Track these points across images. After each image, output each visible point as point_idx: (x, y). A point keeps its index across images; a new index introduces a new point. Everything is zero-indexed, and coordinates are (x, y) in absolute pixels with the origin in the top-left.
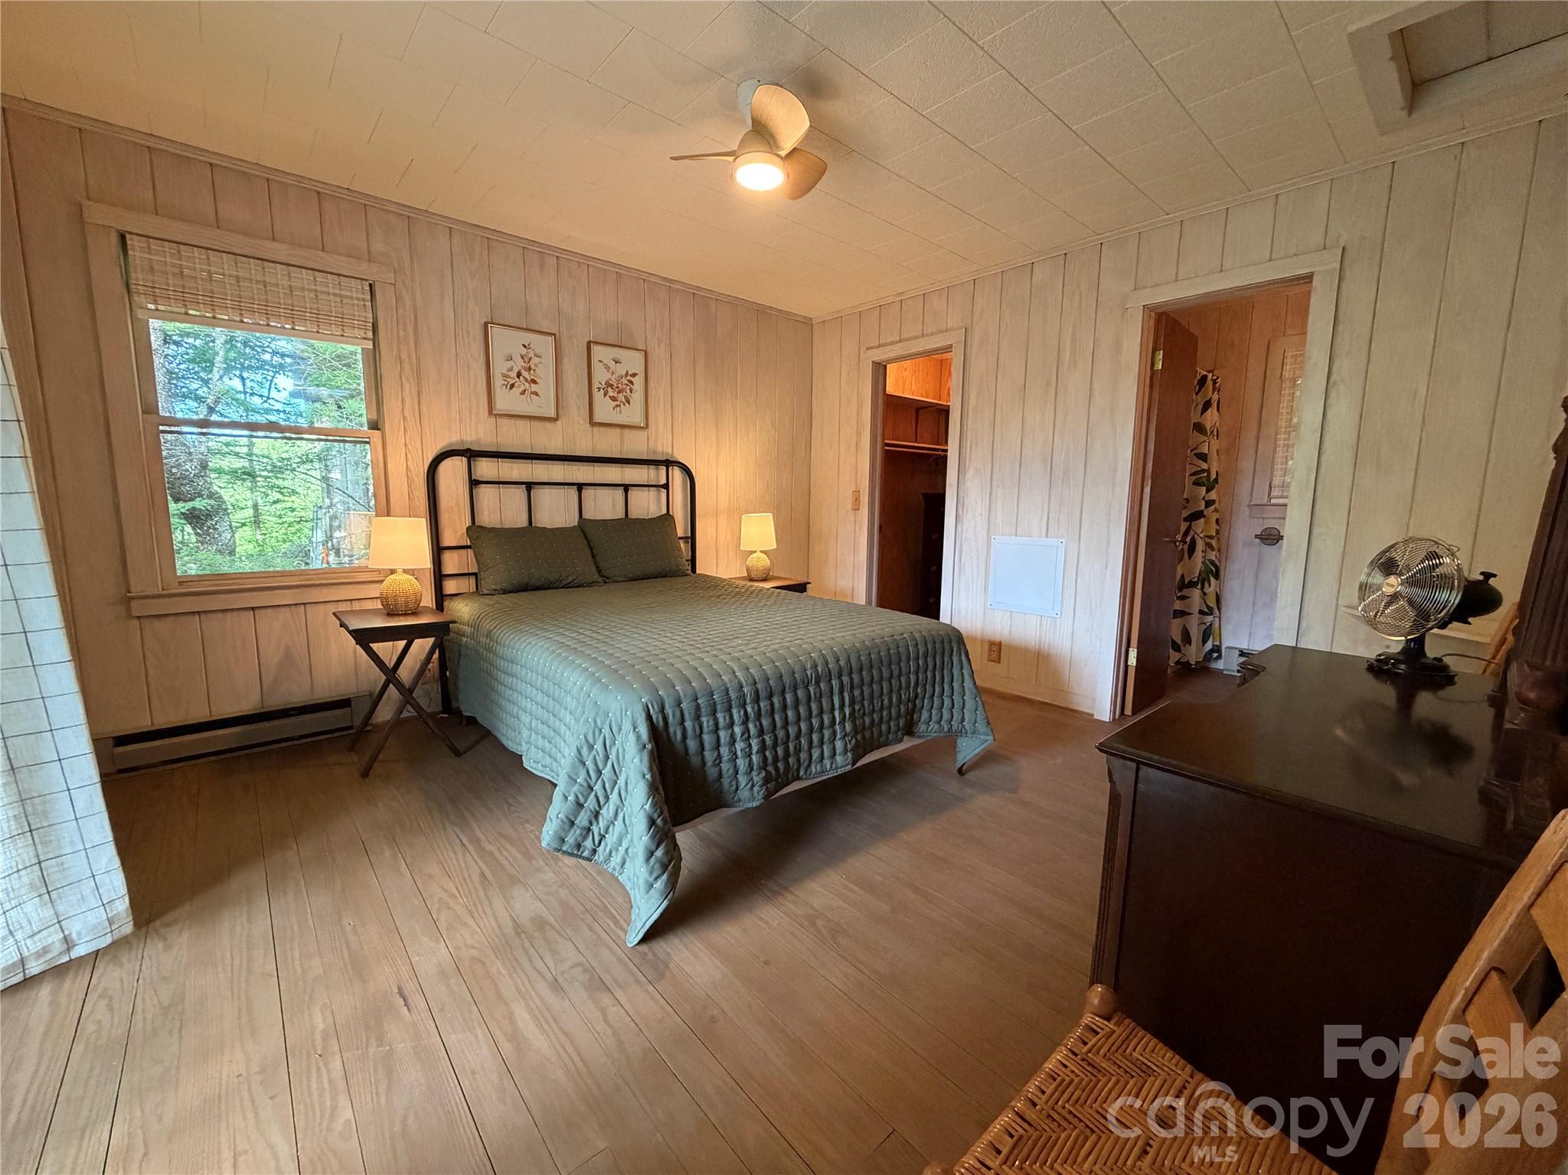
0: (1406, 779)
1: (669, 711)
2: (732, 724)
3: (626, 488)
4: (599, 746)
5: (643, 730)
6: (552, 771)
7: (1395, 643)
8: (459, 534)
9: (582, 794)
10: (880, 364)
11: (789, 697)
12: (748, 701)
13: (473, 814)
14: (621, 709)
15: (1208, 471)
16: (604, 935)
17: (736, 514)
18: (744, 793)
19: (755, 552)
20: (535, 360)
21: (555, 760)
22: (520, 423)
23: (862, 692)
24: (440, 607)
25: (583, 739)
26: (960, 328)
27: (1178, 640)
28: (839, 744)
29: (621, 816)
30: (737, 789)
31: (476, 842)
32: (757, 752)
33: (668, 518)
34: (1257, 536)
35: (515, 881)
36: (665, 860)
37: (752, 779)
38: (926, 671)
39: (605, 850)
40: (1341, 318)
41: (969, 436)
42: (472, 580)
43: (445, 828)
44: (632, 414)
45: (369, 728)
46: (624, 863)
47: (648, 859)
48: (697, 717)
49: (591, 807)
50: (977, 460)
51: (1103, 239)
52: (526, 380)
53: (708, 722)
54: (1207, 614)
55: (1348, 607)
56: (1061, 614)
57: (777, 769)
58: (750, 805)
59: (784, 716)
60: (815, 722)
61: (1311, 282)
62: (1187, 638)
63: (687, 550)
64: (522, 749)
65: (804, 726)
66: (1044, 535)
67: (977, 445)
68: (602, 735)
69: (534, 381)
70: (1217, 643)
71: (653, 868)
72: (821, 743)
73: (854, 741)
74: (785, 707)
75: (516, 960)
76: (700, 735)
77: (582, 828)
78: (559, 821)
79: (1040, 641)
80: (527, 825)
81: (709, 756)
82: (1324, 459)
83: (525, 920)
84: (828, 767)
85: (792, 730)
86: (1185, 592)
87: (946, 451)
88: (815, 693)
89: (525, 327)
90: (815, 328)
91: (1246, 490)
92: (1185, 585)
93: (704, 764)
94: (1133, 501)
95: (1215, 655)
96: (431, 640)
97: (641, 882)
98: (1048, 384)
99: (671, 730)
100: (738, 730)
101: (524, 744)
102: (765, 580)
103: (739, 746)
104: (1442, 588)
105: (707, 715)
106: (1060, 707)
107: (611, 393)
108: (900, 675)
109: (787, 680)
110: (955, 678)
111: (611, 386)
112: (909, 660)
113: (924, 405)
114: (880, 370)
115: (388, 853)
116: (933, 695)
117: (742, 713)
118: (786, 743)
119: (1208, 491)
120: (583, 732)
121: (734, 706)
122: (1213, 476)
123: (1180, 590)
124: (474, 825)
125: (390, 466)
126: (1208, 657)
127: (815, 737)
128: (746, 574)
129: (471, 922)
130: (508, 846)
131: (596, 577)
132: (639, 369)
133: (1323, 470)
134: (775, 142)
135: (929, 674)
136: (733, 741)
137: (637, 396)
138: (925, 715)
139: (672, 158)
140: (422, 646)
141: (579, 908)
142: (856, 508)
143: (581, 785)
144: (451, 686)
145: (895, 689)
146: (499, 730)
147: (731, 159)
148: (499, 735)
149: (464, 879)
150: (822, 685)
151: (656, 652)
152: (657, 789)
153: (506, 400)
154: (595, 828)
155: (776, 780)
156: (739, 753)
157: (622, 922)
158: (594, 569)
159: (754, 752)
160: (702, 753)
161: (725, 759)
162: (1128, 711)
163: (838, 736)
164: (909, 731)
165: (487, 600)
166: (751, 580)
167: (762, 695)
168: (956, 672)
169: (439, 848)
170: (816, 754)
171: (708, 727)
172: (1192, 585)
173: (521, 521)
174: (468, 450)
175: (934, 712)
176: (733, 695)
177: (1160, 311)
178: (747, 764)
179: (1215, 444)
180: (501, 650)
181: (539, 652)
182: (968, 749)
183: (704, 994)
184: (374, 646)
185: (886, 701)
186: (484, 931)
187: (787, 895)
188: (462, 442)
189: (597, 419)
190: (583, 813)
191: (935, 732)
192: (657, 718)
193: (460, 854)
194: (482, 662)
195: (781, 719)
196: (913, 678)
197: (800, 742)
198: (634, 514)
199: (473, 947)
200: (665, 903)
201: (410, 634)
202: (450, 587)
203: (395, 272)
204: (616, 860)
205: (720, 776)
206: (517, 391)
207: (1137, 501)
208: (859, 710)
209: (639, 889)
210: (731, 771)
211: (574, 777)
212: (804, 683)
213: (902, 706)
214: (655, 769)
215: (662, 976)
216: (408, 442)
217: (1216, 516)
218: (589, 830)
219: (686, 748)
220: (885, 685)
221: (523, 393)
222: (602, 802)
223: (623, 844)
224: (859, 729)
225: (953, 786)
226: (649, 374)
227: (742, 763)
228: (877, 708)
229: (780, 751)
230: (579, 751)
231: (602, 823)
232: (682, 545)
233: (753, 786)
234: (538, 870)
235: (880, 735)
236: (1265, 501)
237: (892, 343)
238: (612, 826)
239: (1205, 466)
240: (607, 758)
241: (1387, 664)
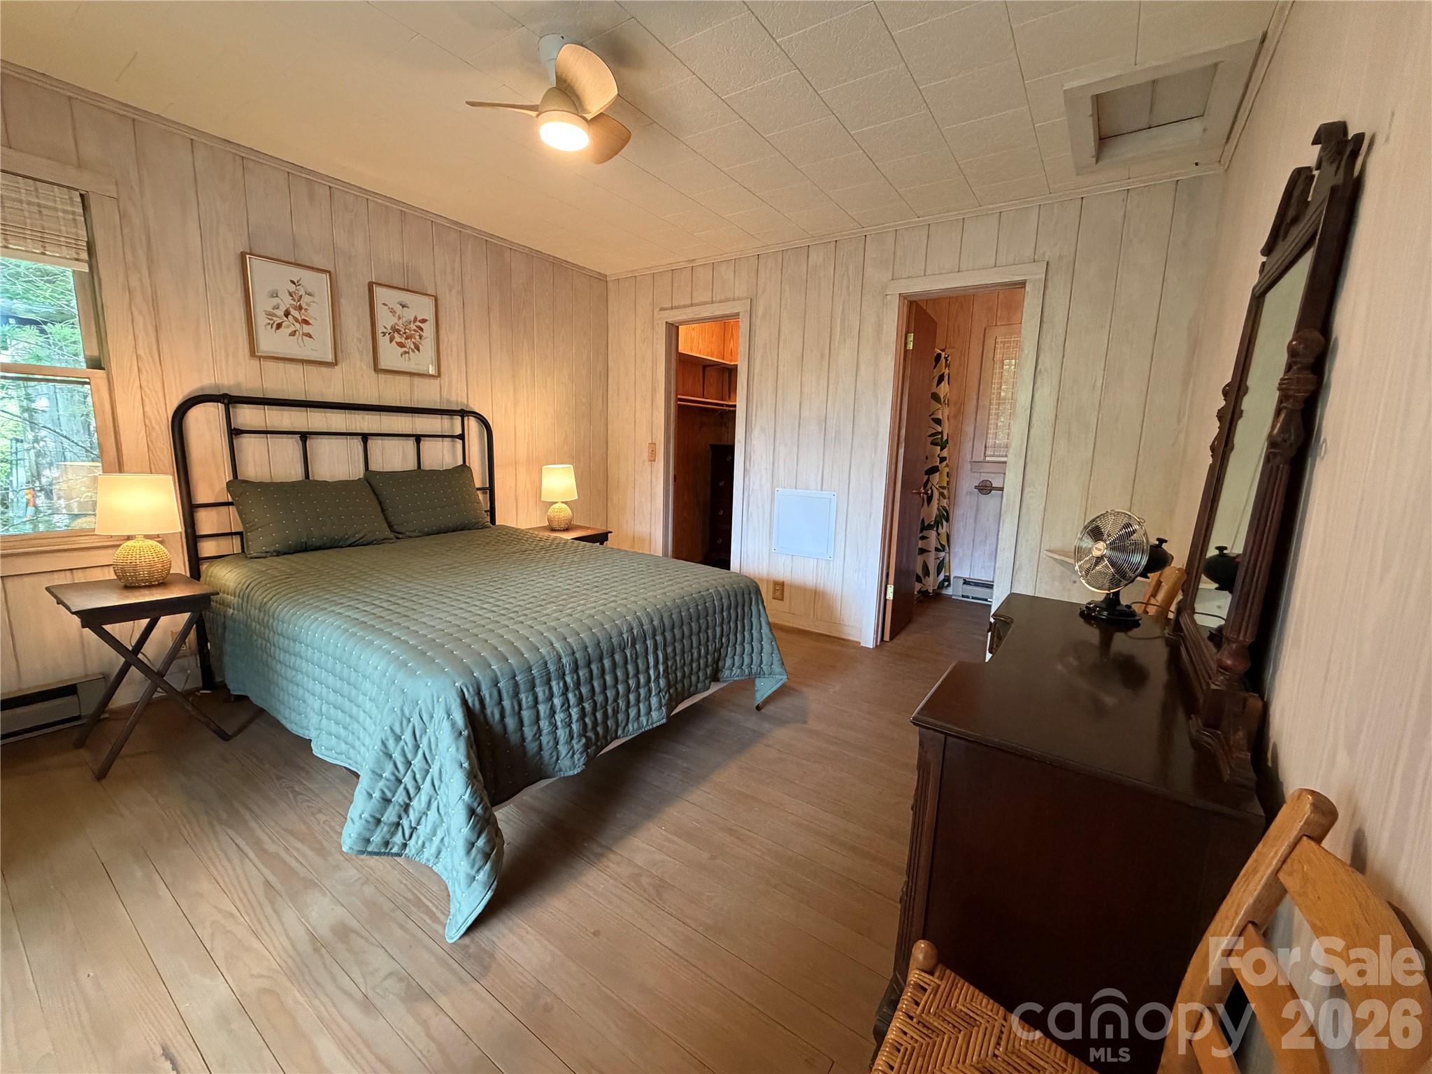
0: (1109, 700)
1: (485, 692)
2: (551, 696)
3: (418, 438)
4: (407, 736)
5: (459, 716)
6: (350, 758)
7: (1099, 595)
8: (217, 489)
9: (389, 789)
10: (672, 325)
11: (607, 663)
12: (567, 672)
13: (251, 811)
14: (433, 696)
15: (941, 433)
16: (419, 933)
17: (536, 465)
18: (565, 763)
19: (556, 503)
20: (306, 299)
21: (353, 747)
22: (290, 367)
23: (674, 650)
24: (196, 574)
25: (389, 730)
26: (746, 298)
27: (920, 572)
28: (654, 701)
29: (434, 806)
30: (558, 759)
31: (258, 845)
32: (577, 721)
33: (464, 468)
34: (976, 487)
35: (310, 884)
36: (488, 850)
37: (573, 747)
38: (729, 622)
39: (417, 843)
40: (1045, 319)
41: (755, 398)
42: (236, 541)
43: (215, 833)
44: (424, 361)
45: (106, 715)
46: (439, 853)
47: (469, 852)
48: (516, 694)
49: (400, 800)
50: (762, 420)
51: (868, 231)
52: (297, 320)
53: (527, 698)
54: (941, 551)
55: (1049, 551)
56: (834, 557)
57: (597, 734)
58: (571, 773)
59: (602, 682)
60: (632, 682)
61: (1025, 287)
62: (926, 572)
63: (485, 499)
64: (311, 734)
65: (621, 688)
66: (819, 488)
67: (762, 405)
68: (411, 724)
69: (306, 322)
70: (947, 574)
71: (474, 860)
72: (638, 701)
73: (667, 695)
74: (603, 672)
75: (318, 984)
76: (519, 713)
77: (390, 825)
78: (363, 822)
79: (816, 584)
80: (319, 816)
81: (529, 732)
82: (1032, 431)
83: (324, 931)
84: (645, 724)
85: (610, 694)
86: (925, 533)
87: (735, 406)
88: (631, 656)
89: (293, 261)
90: (610, 285)
91: (969, 450)
92: (925, 527)
93: (523, 739)
94: (891, 460)
95: (946, 584)
96: (187, 616)
97: (462, 877)
98: (822, 356)
99: (489, 711)
100: (557, 701)
101: (312, 730)
102: (567, 530)
103: (559, 717)
104: (1133, 552)
105: (526, 691)
106: (834, 637)
107: (398, 338)
108: (707, 628)
109: (604, 646)
110: (754, 627)
111: (398, 331)
112: (715, 613)
113: (711, 363)
114: (673, 330)
115: (139, 874)
116: (736, 643)
117: (561, 684)
118: (605, 707)
119: (941, 450)
120: (388, 723)
121: (553, 677)
122: (945, 438)
123: (921, 532)
124: (253, 824)
125: (119, 411)
126: (941, 586)
127: (632, 697)
128: (547, 523)
129: (256, 944)
130: (299, 845)
131: (388, 533)
132: (429, 314)
133: (1031, 440)
134: (581, 104)
135: (732, 625)
136: (553, 712)
137: (428, 346)
138: (729, 662)
139: (467, 103)
140: (170, 624)
141: (387, 906)
142: (652, 459)
143: (388, 780)
144: (213, 662)
145: (703, 641)
146: (279, 712)
147: (534, 114)
148: (280, 718)
149: (244, 892)
150: (637, 647)
151: (466, 626)
152: (475, 777)
153: (269, 341)
154: (405, 822)
155: (596, 744)
156: (559, 724)
157: (438, 914)
158: (385, 525)
159: (574, 721)
160: (521, 729)
161: (545, 732)
162: (887, 638)
163: (653, 693)
164: (715, 678)
165: (256, 565)
166: (553, 530)
167: (581, 663)
168: (754, 620)
169: (210, 859)
170: (633, 712)
171: (527, 702)
172: (930, 527)
173: (296, 474)
174: (225, 396)
175: (736, 658)
176: (552, 668)
177: (910, 299)
178: (568, 733)
179: (947, 411)
180: (280, 627)
181: (328, 631)
182: (765, 687)
183: (534, 981)
184: (108, 627)
185: (695, 655)
186: (274, 953)
187: (612, 856)
188: (217, 386)
189: (384, 364)
190: (390, 808)
191: (738, 676)
192: (473, 701)
193: (236, 862)
194: (255, 638)
195: (599, 686)
196: (718, 629)
197: (618, 704)
198: (428, 464)
199: (261, 976)
200: (490, 894)
201: (154, 611)
202: (208, 548)
203: (117, 184)
204: (430, 851)
205: (541, 748)
206: (285, 331)
207: (894, 460)
208: (672, 666)
209: (459, 884)
210: (551, 743)
211: (379, 772)
212: (620, 645)
213: (709, 657)
214: (473, 755)
215: (486, 969)
216: (144, 384)
217: (947, 470)
218: (398, 824)
219: (505, 727)
220: (694, 639)
221: (293, 334)
222: (412, 791)
223: (438, 832)
224: (672, 683)
225: (751, 722)
226: (440, 322)
227: (562, 734)
228: (688, 661)
229: (599, 715)
230: (384, 743)
231: (413, 815)
232: (481, 496)
233: (574, 754)
234: (337, 867)
235: (690, 686)
236: (982, 459)
237: (685, 306)
238: (424, 817)
239: (940, 429)
240: (417, 747)
241: (1094, 611)
